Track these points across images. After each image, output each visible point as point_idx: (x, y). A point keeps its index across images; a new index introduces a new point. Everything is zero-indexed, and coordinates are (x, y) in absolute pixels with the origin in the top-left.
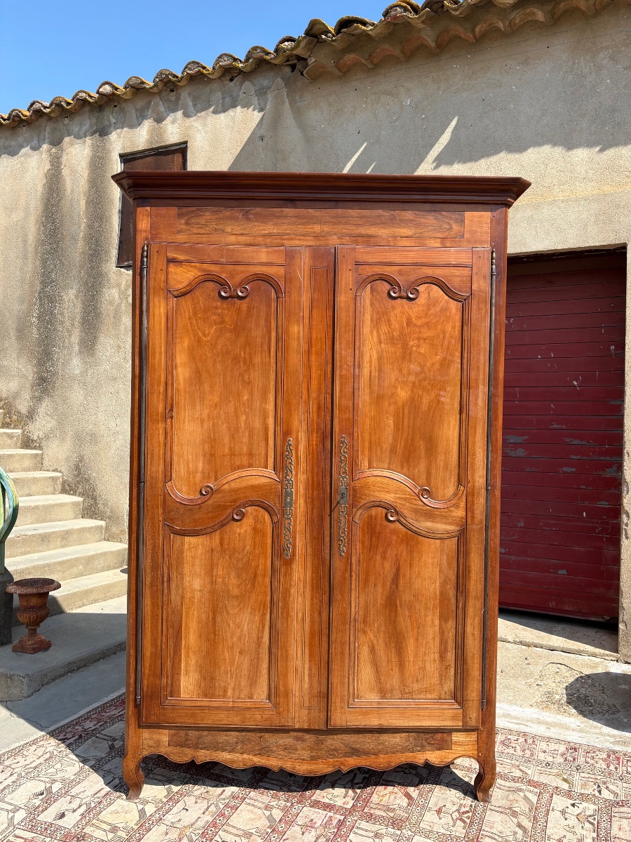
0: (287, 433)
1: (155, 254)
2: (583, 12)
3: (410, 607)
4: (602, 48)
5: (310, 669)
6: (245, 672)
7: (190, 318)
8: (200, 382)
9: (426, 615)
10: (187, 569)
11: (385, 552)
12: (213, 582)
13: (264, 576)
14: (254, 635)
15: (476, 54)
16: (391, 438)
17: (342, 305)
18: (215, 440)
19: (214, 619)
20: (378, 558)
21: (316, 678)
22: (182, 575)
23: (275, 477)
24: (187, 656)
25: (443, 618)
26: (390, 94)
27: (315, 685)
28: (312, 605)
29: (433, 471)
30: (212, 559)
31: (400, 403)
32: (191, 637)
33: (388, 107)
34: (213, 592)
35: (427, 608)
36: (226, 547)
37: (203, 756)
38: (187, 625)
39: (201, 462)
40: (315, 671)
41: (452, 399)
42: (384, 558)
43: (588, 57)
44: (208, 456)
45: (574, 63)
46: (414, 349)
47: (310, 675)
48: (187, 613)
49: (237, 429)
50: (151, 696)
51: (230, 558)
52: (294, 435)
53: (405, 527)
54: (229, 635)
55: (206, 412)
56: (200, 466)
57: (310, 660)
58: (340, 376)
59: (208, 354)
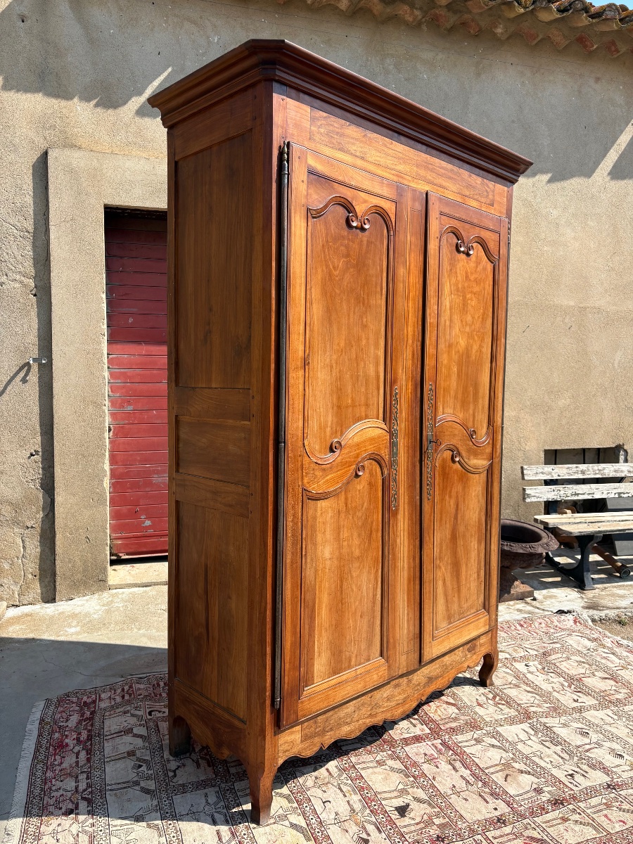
0: (393, 382)
1: (297, 159)
3: (464, 536)
5: (408, 614)
6: (364, 635)
7: (323, 245)
8: (331, 324)
9: (471, 542)
10: (319, 537)
11: (450, 492)
12: (340, 547)
13: (377, 531)
14: (371, 595)
15: (284, 16)
16: (455, 384)
17: (432, 252)
18: (341, 389)
19: (341, 587)
20: (447, 497)
21: (411, 622)
22: (315, 544)
23: (385, 427)
24: (320, 635)
25: (479, 542)
27: (411, 628)
28: (409, 551)
29: (476, 414)
30: (338, 521)
31: (461, 352)
32: (323, 615)
34: (340, 558)
35: (472, 536)
36: (350, 505)
37: (329, 739)
38: (320, 602)
39: (330, 415)
40: (411, 615)
41: (487, 349)
42: (450, 497)
44: (335, 408)
45: (367, 60)
46: (469, 302)
47: (408, 621)
48: (320, 587)
49: (358, 377)
50: (291, 693)
51: (353, 517)
52: (399, 383)
53: (462, 466)
54: (353, 600)
55: (335, 357)
56: (330, 419)
57: (408, 606)
58: (430, 323)
59: (337, 291)
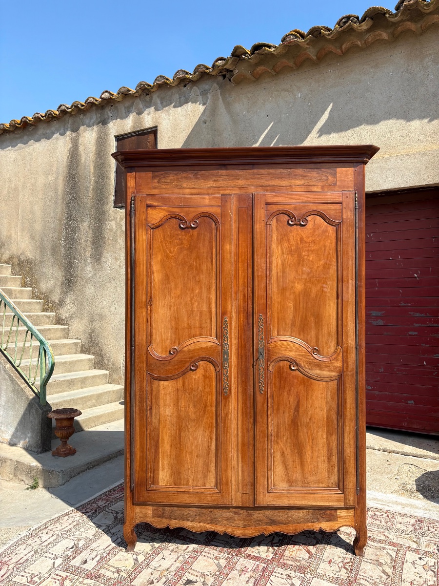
0: (224, 314)
1: (139, 202)
2: (414, 32)
3: (307, 426)
4: (427, 55)
5: (242, 467)
6: (200, 469)
7: (161, 242)
8: (169, 282)
9: (317, 432)
10: (162, 403)
11: (289, 391)
12: (179, 411)
13: (211, 406)
14: (206, 445)
15: (343, 62)
16: (291, 315)
17: (258, 230)
18: (178, 318)
19: (180, 434)
20: (285, 394)
21: (246, 473)
22: (158, 405)
23: (217, 342)
24: (163, 458)
25: (329, 433)
26: (287, 91)
27: (246, 477)
28: (243, 425)
29: (320, 337)
30: (178, 395)
31: (297, 293)
32: (166, 445)
33: (286, 99)
34: (179, 417)
35: (318, 427)
36: (187, 387)
37: (174, 524)
38: (163, 439)
39: (169, 333)
40: (245, 468)
41: (331, 289)
42: (289, 394)
43: (418, 61)
44: (174, 329)
45: (409, 66)
46: (306, 257)
47: (242, 471)
48: (162, 430)
49: (192, 311)
50: (141, 485)
51: (189, 394)
52: (229, 315)
53: (302, 373)
54: (189, 445)
55: (172, 301)
56: (169, 335)
57: (242, 461)
58: (257, 276)
59: (173, 264)
